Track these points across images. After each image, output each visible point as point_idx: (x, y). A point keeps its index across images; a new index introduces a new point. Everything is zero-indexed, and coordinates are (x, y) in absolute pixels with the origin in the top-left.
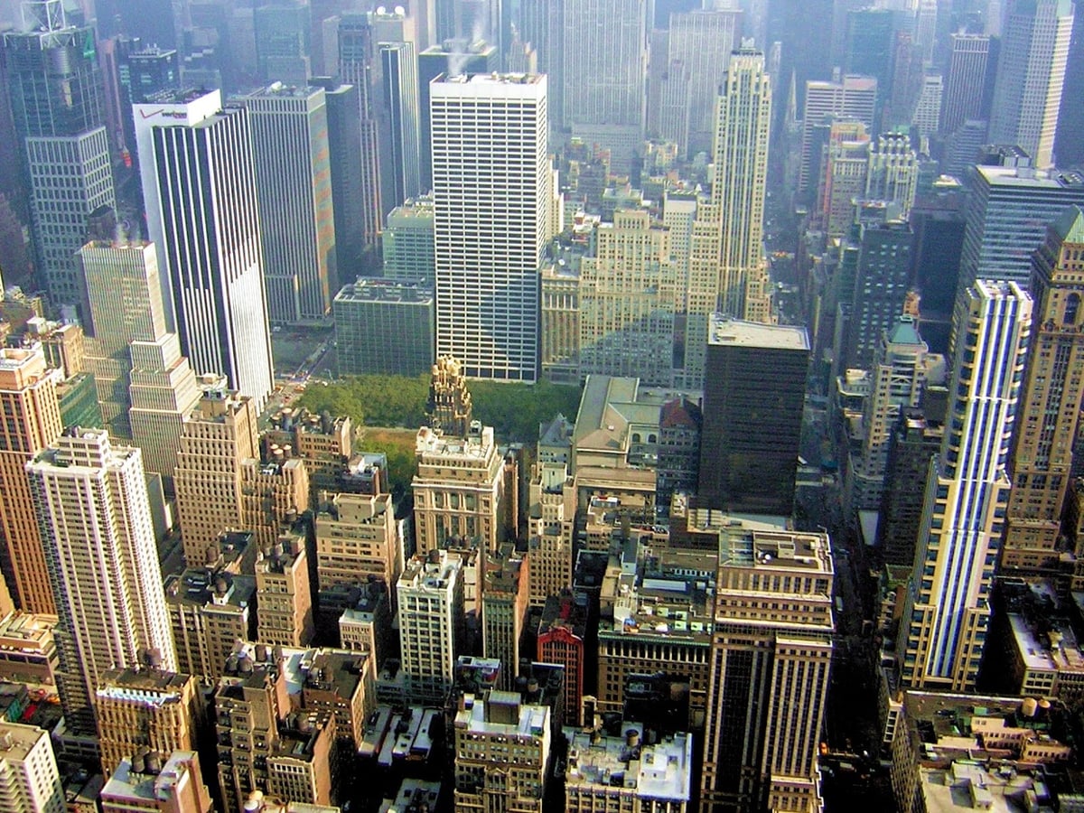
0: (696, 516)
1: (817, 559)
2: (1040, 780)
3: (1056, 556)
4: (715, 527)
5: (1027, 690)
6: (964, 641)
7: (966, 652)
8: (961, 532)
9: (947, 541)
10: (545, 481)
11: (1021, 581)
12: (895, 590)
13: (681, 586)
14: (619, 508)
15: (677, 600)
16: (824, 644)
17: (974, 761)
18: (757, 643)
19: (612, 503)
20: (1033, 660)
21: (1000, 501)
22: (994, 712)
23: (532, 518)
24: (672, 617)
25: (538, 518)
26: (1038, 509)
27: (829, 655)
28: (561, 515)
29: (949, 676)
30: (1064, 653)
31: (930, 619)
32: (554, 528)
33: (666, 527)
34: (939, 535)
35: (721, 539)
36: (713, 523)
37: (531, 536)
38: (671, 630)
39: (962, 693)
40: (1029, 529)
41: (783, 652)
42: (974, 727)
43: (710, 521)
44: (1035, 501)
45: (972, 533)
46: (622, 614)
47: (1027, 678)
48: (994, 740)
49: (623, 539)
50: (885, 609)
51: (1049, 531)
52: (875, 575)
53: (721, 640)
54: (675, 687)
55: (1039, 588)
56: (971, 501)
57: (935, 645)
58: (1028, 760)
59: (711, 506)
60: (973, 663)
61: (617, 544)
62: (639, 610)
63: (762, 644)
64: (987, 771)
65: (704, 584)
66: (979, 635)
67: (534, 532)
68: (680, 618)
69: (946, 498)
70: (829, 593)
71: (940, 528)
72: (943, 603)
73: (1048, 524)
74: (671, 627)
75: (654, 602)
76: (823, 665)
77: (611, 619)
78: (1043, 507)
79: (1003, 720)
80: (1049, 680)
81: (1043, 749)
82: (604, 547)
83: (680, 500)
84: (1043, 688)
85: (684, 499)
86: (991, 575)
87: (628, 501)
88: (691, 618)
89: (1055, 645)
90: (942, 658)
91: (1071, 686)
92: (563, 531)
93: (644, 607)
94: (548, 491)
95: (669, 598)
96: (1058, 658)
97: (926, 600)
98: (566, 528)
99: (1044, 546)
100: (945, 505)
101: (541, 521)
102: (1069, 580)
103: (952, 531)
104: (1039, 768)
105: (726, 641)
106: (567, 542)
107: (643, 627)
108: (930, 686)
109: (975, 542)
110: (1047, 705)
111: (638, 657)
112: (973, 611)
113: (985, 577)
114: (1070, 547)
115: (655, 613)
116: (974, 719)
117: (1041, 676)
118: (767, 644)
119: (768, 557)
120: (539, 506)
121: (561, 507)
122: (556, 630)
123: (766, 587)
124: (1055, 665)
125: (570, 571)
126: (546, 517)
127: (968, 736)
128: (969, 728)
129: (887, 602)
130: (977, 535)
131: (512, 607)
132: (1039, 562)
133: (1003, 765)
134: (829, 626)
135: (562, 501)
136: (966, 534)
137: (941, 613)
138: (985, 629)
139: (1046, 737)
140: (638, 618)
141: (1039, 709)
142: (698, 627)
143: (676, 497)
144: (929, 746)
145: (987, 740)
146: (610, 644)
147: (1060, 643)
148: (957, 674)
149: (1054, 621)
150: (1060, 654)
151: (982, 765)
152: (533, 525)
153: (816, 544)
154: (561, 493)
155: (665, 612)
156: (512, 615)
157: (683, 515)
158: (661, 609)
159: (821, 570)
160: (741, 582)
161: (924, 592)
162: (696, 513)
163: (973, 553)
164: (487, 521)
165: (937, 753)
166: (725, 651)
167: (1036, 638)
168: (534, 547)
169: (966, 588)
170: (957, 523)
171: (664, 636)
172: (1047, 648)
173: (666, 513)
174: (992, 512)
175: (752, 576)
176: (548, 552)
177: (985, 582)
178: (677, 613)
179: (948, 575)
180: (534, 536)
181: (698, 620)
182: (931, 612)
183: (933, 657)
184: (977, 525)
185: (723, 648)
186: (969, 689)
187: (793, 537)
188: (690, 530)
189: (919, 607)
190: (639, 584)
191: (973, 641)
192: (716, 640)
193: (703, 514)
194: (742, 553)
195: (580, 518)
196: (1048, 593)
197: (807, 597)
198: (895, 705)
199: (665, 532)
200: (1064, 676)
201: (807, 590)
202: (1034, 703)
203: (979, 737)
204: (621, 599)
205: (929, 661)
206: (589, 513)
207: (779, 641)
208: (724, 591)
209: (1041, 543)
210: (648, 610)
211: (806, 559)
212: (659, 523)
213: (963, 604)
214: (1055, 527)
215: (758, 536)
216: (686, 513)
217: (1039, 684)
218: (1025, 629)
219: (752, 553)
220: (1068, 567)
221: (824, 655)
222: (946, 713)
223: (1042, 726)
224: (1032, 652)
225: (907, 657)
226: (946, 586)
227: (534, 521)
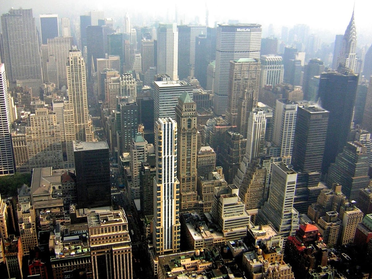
0: (79, 212)
1: (121, 218)
2: (205, 275)
3: (197, 202)
4: (86, 214)
5: (196, 247)
6: (174, 236)
7: (175, 239)
9: (163, 204)
10: (23, 209)
11: (188, 213)
12: (150, 224)
13: (77, 237)
14: (51, 214)
15: (77, 242)
16: (128, 247)
17: (184, 274)
18: (106, 251)
19: (48, 213)
20: (196, 237)
21: (177, 188)
22: (187, 257)
24: (76, 249)
25: (22, 223)
26: (190, 189)
27: (131, 250)
28: (30, 220)
29: (171, 248)
30: (205, 234)
31: (162, 231)
32: (28, 226)
33: (69, 218)
34: (160, 203)
35: (88, 218)
36: (85, 213)
37: (20, 230)
38: (76, 253)
39: (176, 253)
40: (188, 196)
41: (115, 253)
42: (182, 263)
43: (84, 212)
44: (188, 186)
45: (170, 200)
46: (58, 252)
47: (195, 243)
48: (189, 266)
49: (54, 225)
50: (147, 231)
51: (194, 195)
52: (142, 220)
54: (81, 273)
55: (194, 214)
56: (168, 190)
57: (165, 239)
58: (200, 270)
59: (83, 207)
60: (178, 242)
61: (52, 227)
62: (64, 249)
63: (108, 251)
64: (188, 276)
65: (85, 235)
66: (178, 233)
67: (21, 228)
68: (79, 248)
69: (160, 190)
70: (127, 229)
71: (160, 201)
72: (165, 225)
73: (193, 193)
74: (76, 252)
75: (68, 245)
76: (129, 254)
77: (54, 254)
78: (191, 187)
79: (190, 259)
80: (202, 243)
81: (204, 265)
82: (48, 229)
83: (72, 207)
84: (201, 245)
85: (74, 207)
87: (54, 211)
88: (83, 248)
89: (202, 231)
90: (168, 243)
91: (209, 243)
92: (32, 226)
93: (66, 247)
94: (24, 212)
95: (74, 242)
96: (204, 235)
97: (160, 225)
98: (33, 224)
99: (193, 200)
100: (160, 193)
101: (23, 224)
102: (203, 209)
103: (164, 201)
104: (204, 271)
105: (95, 253)
106: (34, 230)
107: (66, 255)
108: (166, 253)
109: (172, 203)
110: (203, 251)
111: (66, 265)
112: (175, 226)
113: (177, 214)
114: (201, 199)
115: (69, 248)
116: (181, 260)
117: (199, 242)
118: (110, 251)
119: (105, 221)
120: (22, 219)
121: (30, 217)
122: (34, 262)
123: (106, 232)
124: (203, 237)
125: (37, 240)
126: (25, 222)
127: (180, 267)
128: (180, 264)
129: (148, 228)
130: (172, 200)
131: (17, 257)
132: (193, 205)
133: (193, 273)
134: (129, 240)
135: (30, 215)
136: (168, 201)
137: (165, 228)
138: (180, 230)
139: (204, 261)
140: (64, 252)
141: (201, 253)
142: (86, 250)
143: (71, 206)
144: (169, 273)
145: (186, 266)
146: (55, 263)
147: (203, 230)
148: (174, 247)
149: (200, 223)
150: (204, 233)
151: (186, 275)
152: (21, 226)
153: (120, 213)
154: (29, 212)
155: (73, 247)
156: (17, 260)
157: (74, 212)
158: (72, 247)
159: (123, 222)
160: (97, 232)
161: (158, 222)
162: (79, 211)
163: (172, 207)
164: (3, 228)
165: (172, 274)
166: (96, 257)
167: (196, 230)
168: (22, 234)
169: (171, 218)
170: (165, 198)
171: (74, 256)
172: (200, 232)
173: (68, 213)
174: (175, 192)
175: (100, 229)
176: (28, 235)
177: (177, 215)
178: (78, 247)
179: (165, 215)
180: (22, 230)
181: (85, 248)
182: (162, 229)
183: (165, 243)
184: (171, 197)
185: (95, 256)
186: (178, 251)
187: (112, 213)
188: (77, 217)
189: (158, 228)
190: (62, 239)
191: (177, 235)
192: (92, 253)
193: (81, 211)
194: (96, 221)
195: (38, 220)
196: (197, 215)
197: (120, 232)
198: (156, 262)
199: (69, 219)
200: (206, 240)
201: (120, 230)
202: (199, 251)
203: (184, 266)
204: (56, 246)
205: (164, 245)
206: (40, 218)
207: (113, 249)
208: (92, 236)
210: (67, 248)
211: (118, 219)
212: (66, 216)
213: (171, 224)
214: (196, 193)
215: (100, 215)
216: (75, 211)
217: (199, 244)
218: (192, 228)
219: (99, 221)
220: (202, 205)
221: (129, 250)
222: (172, 261)
223: (202, 258)
224: (195, 235)
225: (157, 245)
226: (165, 219)
227: (21, 224)
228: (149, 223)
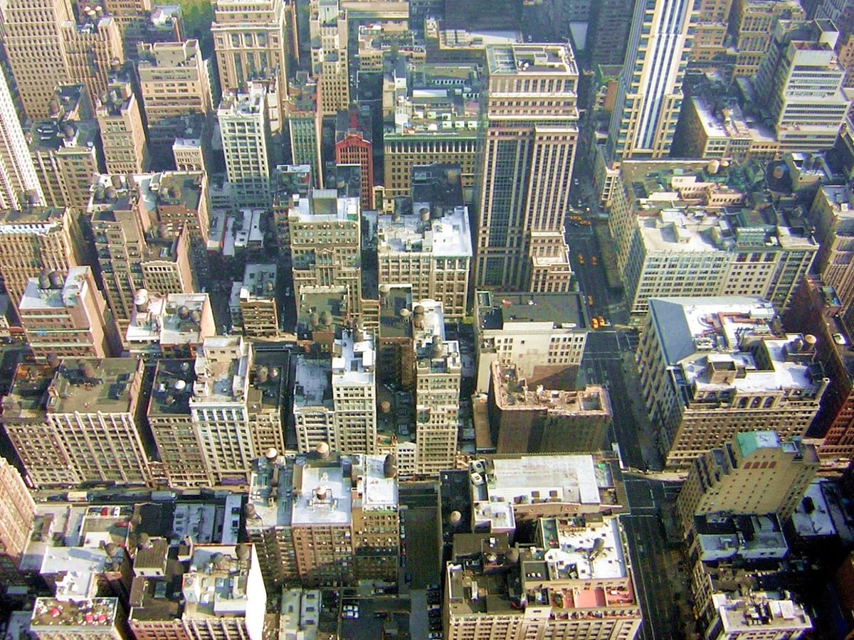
0: (445, 36)
1: (564, 63)
2: (724, 219)
3: (723, 50)
4: (460, 44)
5: (708, 154)
6: (662, 120)
7: (664, 128)
8: (664, 35)
9: (653, 43)
10: (322, 17)
11: (699, 72)
12: (607, 85)
13: (443, 93)
14: (383, 35)
15: (441, 104)
16: (572, 130)
17: (676, 209)
18: (520, 133)
19: (377, 31)
20: (713, 131)
21: (694, 9)
22: (687, 172)
23: (314, 48)
24: (439, 119)
25: (318, 48)
26: (712, 14)
27: (576, 138)
28: (337, 43)
29: (650, 147)
30: (734, 126)
31: (638, 105)
32: (333, 56)
33: (423, 47)
34: (648, 39)
35: (488, 54)
36: (459, 41)
37: (314, 63)
38: (440, 129)
39: (660, 159)
40: (705, 31)
41: (541, 138)
42: (675, 184)
43: (456, 39)
44: (710, 8)
45: (672, 35)
46: (401, 119)
47: (708, 145)
48: (687, 192)
49: (393, 59)
50: (598, 100)
51: (720, 32)
52: (586, 74)
53: (493, 134)
54: (452, 173)
55: (712, 75)
56: (673, 10)
57: (641, 125)
58: (712, 205)
59: (456, 26)
60: (668, 137)
61: (389, 64)
62: (413, 116)
63: (524, 134)
64: (686, 215)
65: (460, 91)
66: (674, 115)
67: (316, 60)
68: (445, 118)
69: (653, 9)
70: (575, 90)
71: (649, 33)
72: (648, 92)
73: (719, 26)
74: (440, 126)
75: (423, 108)
76: (571, 146)
77: (393, 124)
78: (715, 12)
79: (695, 178)
80: (723, 146)
81: (723, 196)
82: (373, 67)
83: (431, 24)
84: (719, 151)
85: (435, 23)
86: (684, 68)
87: (391, 27)
88: (454, 118)
89: (728, 119)
90: (646, 135)
91: (739, 149)
92: (340, 57)
93: (416, 113)
94: (325, 25)
95: (434, 104)
96: (729, 127)
97: (635, 90)
98: (342, 54)
99: (715, 43)
100: (653, 15)
101: (321, 50)
102: (732, 69)
103: (657, 35)
104: (722, 210)
105: (497, 134)
106: (344, 65)
107: (418, 128)
108: (637, 156)
109: (674, 43)
110: (726, 164)
111: (416, 152)
112: (670, 97)
113: (680, 70)
114: (734, 43)
115: (425, 116)
116: (674, 178)
117: (718, 143)
118: (528, 134)
119: (527, 65)
120: (319, 39)
121: (337, 37)
122: (351, 137)
123: (526, 90)
124: (728, 134)
125: (348, 88)
126: (325, 46)
127: (670, 191)
128: (670, 185)
129: (600, 94)
130: (676, 37)
131: (313, 122)
132: (711, 57)
133: (698, 210)
134: (575, 115)
135: (337, 32)
136: (668, 37)
137: (646, 100)
138: (678, 110)
139: (725, 187)
140: (413, 122)
141: (721, 168)
142: (461, 124)
143: (428, 21)
144: (643, 201)
145: (683, 192)
146: (393, 144)
147: (731, 117)
148: (656, 146)
149: (726, 101)
150: (731, 125)
151: (681, 211)
152: (315, 54)
153: (562, 52)
154: (336, 26)
155: (433, 115)
156: (314, 129)
157: (435, 36)
158: (430, 113)
159: (568, 73)
160: (507, 87)
161: (634, 84)
162: (444, 34)
163: (672, 52)
165: (650, 205)
166: (496, 142)
167: (713, 114)
168: (317, 73)
169: (666, 79)
170: (661, 28)
171: (435, 134)
172: (722, 121)
173: (421, 36)
174: (688, 18)
175: (516, 81)
176: (329, 75)
177: (680, 74)
178: (443, 115)
179: (653, 70)
180: (317, 63)
181: (459, 119)
182: (639, 100)
183: (639, 135)
184: (676, 29)
185: (494, 139)
186: (664, 157)
187: (544, 47)
188: (441, 48)
189: (630, 96)
190: (410, 94)
191: (669, 120)
192: (489, 133)
193: (450, 34)
194: (506, 63)
195: (353, 44)
196: (719, 80)
197: (558, 95)
198: (612, 173)
199: (422, 51)
200: (734, 142)
202: (717, 164)
203: (677, 190)
204: (400, 108)
205: (635, 137)
206: (360, 40)
207: (538, 130)
208: (494, 95)
209: (713, 40)
210: (420, 114)
211: (557, 65)
212: (416, 44)
213: (663, 92)
214: (723, 28)
215: (516, 49)
216: (438, 35)
217: (716, 149)
218: (704, 108)
219: (513, 63)
220: (733, 59)
221: (572, 138)
222: (652, 176)
223: (722, 179)
224: (711, 125)
225: (619, 135)
226: (651, 79)
227: (316, 51)
228: (605, 81)
